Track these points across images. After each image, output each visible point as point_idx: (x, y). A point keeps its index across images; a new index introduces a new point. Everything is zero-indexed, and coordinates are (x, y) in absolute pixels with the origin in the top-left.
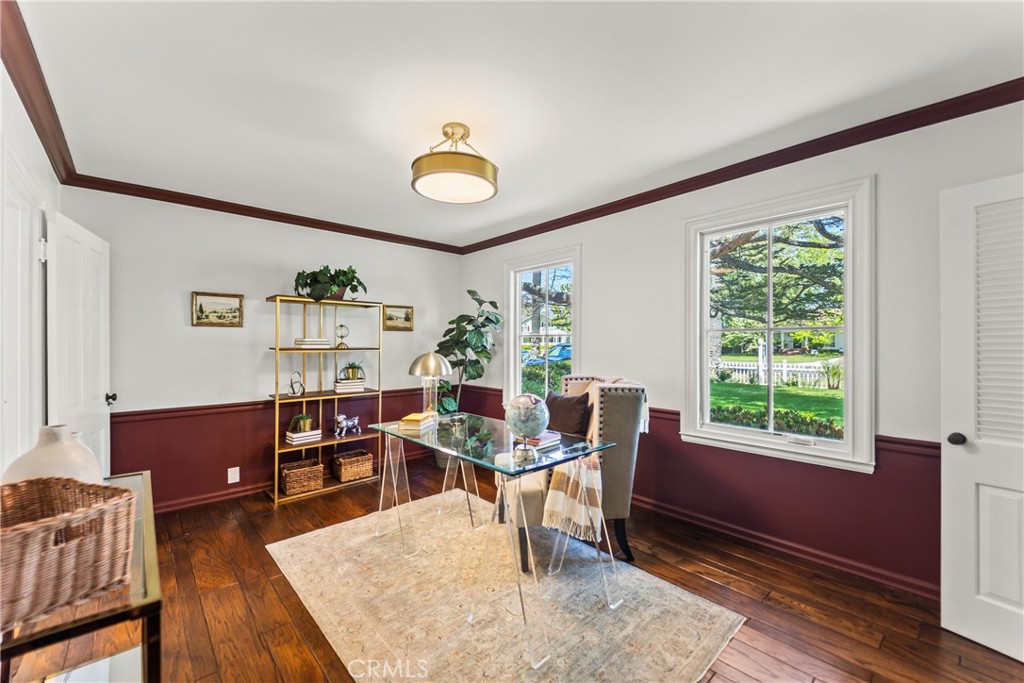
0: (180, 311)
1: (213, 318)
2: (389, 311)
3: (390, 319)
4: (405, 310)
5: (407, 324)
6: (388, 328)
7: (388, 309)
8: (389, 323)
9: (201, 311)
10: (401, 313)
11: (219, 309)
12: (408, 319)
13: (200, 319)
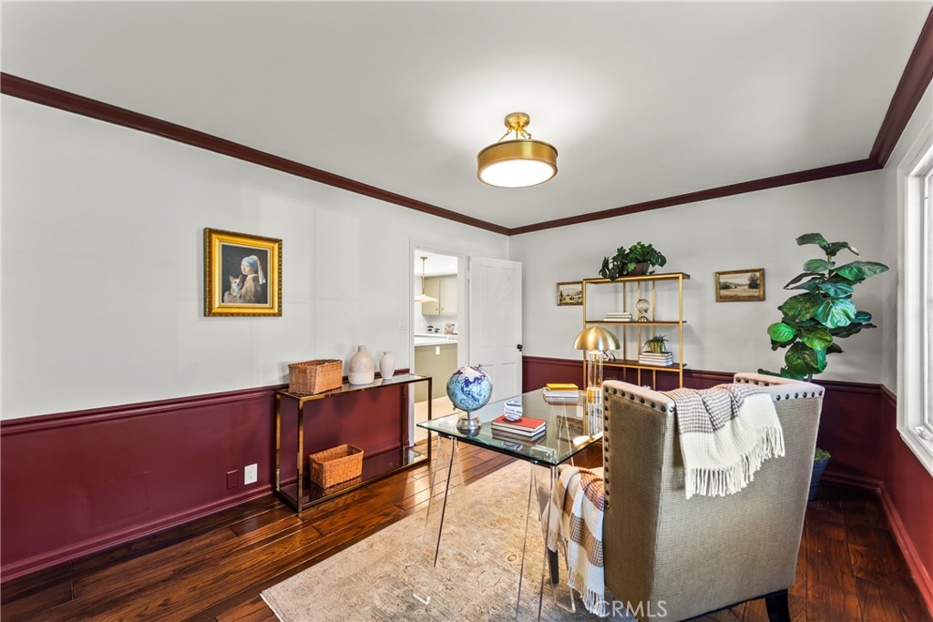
0: (552, 297)
1: (568, 300)
2: (723, 279)
3: (726, 287)
4: (749, 274)
5: (754, 292)
6: (721, 299)
7: (721, 276)
8: (724, 293)
9: (562, 295)
10: (744, 279)
11: (571, 293)
12: (753, 285)
13: (562, 302)
